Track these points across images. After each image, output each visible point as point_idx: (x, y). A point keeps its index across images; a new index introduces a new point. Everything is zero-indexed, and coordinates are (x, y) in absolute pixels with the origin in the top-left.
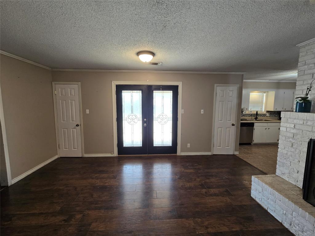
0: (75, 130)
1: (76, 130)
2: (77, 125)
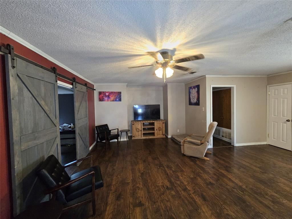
0: (285, 124)
1: (287, 125)
2: (288, 121)
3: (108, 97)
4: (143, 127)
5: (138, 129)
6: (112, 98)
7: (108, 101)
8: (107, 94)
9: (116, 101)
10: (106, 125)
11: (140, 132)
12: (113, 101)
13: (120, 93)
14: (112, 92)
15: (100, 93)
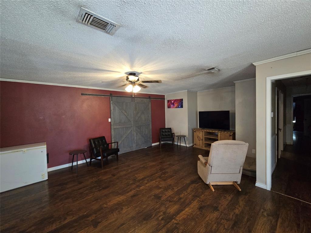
3: (173, 104)
4: (205, 137)
5: (200, 137)
6: (176, 105)
7: (173, 108)
8: (172, 102)
9: (179, 107)
10: (170, 129)
11: (201, 141)
12: (176, 108)
13: (182, 100)
14: (176, 100)
15: (168, 101)
